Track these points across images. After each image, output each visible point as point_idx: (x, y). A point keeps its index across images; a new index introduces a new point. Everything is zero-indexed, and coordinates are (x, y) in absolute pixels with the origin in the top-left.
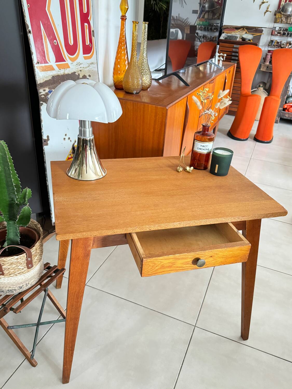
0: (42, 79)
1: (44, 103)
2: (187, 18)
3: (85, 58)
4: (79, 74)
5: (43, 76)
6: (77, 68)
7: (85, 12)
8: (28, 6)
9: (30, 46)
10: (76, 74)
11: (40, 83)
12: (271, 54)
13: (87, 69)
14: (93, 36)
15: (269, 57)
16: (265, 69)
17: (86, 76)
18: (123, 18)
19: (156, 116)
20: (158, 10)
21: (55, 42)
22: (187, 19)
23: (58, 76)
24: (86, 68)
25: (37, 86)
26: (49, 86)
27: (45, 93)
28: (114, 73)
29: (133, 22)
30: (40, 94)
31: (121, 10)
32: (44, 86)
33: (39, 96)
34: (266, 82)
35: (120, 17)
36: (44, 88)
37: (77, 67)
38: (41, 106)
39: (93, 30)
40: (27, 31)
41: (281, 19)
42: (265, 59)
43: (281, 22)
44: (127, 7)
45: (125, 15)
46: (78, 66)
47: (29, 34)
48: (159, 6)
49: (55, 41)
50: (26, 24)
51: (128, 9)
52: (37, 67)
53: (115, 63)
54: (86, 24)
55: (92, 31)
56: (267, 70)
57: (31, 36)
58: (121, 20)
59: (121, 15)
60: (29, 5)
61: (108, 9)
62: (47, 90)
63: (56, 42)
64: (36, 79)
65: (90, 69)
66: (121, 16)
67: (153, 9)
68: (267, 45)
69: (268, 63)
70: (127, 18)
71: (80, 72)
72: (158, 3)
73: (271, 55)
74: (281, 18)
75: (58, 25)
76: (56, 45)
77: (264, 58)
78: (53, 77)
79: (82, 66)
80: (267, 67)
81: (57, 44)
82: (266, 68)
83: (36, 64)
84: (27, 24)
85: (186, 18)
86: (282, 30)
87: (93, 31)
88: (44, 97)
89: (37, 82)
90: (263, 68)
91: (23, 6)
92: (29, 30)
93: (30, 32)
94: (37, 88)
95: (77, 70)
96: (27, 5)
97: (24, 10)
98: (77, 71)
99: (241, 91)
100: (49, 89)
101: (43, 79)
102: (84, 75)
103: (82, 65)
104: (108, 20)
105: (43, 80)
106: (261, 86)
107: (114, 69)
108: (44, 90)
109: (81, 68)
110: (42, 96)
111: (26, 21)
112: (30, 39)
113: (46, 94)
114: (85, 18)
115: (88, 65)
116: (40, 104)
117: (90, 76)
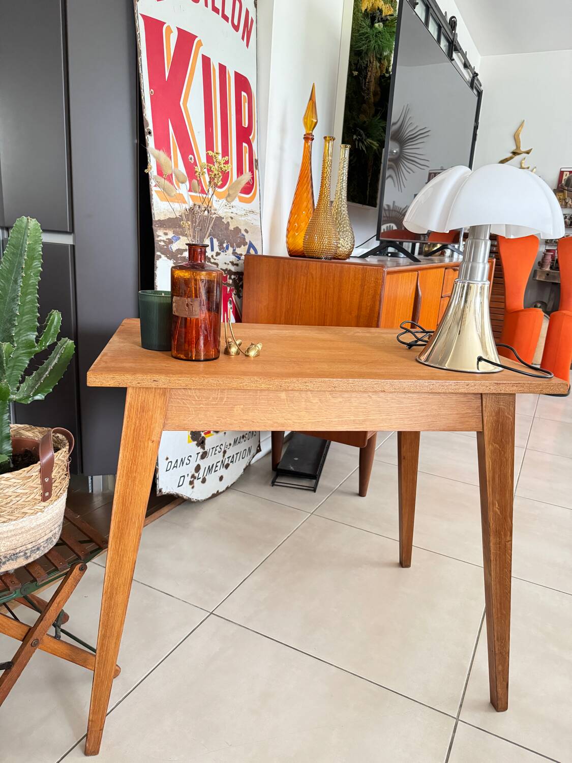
0: (162, 214)
1: (163, 256)
2: (407, 206)
3: (242, 200)
4: (228, 223)
5: (165, 209)
6: (226, 212)
7: (245, 125)
8: (152, 92)
9: (148, 155)
10: (223, 220)
11: (159, 220)
12: (552, 253)
13: (243, 218)
14: (257, 168)
15: (549, 258)
16: (544, 277)
17: (240, 230)
18: (308, 138)
19: (362, 286)
20: (364, 149)
21: (191, 159)
22: (406, 208)
24: (241, 216)
25: (154, 223)
26: (175, 229)
27: (167, 239)
28: (288, 230)
29: (325, 138)
30: (156, 239)
31: (305, 124)
32: (166, 227)
33: (155, 241)
34: (546, 300)
35: (303, 137)
36: (166, 230)
37: (225, 210)
38: (158, 259)
39: (257, 159)
40: (146, 130)
41: (565, 202)
42: (541, 264)
43: (565, 205)
44: (316, 121)
45: (311, 132)
46: (227, 209)
47: (148, 136)
48: (365, 143)
49: (191, 156)
50: (144, 120)
51: (316, 123)
52: (156, 191)
53: (291, 212)
54: (244, 144)
55: (255, 159)
56: (548, 280)
57: (150, 141)
58: (303, 141)
59: (305, 133)
60: (152, 90)
61: (283, 130)
62: (171, 235)
63: (193, 158)
64: (153, 212)
65: (248, 219)
66: (305, 135)
67: (357, 147)
68: (544, 243)
69: (548, 269)
70: (314, 137)
71: (229, 220)
72: (365, 140)
73: (552, 255)
74: (565, 200)
75: (199, 132)
76: (192, 162)
77: (539, 262)
79: (234, 210)
80: (548, 274)
81: (194, 162)
82: (545, 275)
83: (155, 186)
84: (146, 119)
85: (404, 207)
86: (568, 218)
87: (257, 161)
88: (164, 246)
89: (153, 216)
90: (540, 276)
91: (142, 91)
92: (149, 129)
93: (150, 133)
94: (153, 227)
95: (225, 214)
96: (150, 90)
97: (143, 97)
98: (225, 216)
99: (505, 302)
100: (173, 233)
101: (165, 213)
102: (237, 227)
103: (234, 208)
104: (282, 149)
105: (165, 215)
106: (539, 306)
107: (289, 222)
108: (166, 234)
109: (232, 213)
110: (160, 243)
111: (144, 115)
112: (148, 144)
113: (168, 241)
114: (244, 134)
115: (244, 212)
116: (155, 256)
117: (246, 231)
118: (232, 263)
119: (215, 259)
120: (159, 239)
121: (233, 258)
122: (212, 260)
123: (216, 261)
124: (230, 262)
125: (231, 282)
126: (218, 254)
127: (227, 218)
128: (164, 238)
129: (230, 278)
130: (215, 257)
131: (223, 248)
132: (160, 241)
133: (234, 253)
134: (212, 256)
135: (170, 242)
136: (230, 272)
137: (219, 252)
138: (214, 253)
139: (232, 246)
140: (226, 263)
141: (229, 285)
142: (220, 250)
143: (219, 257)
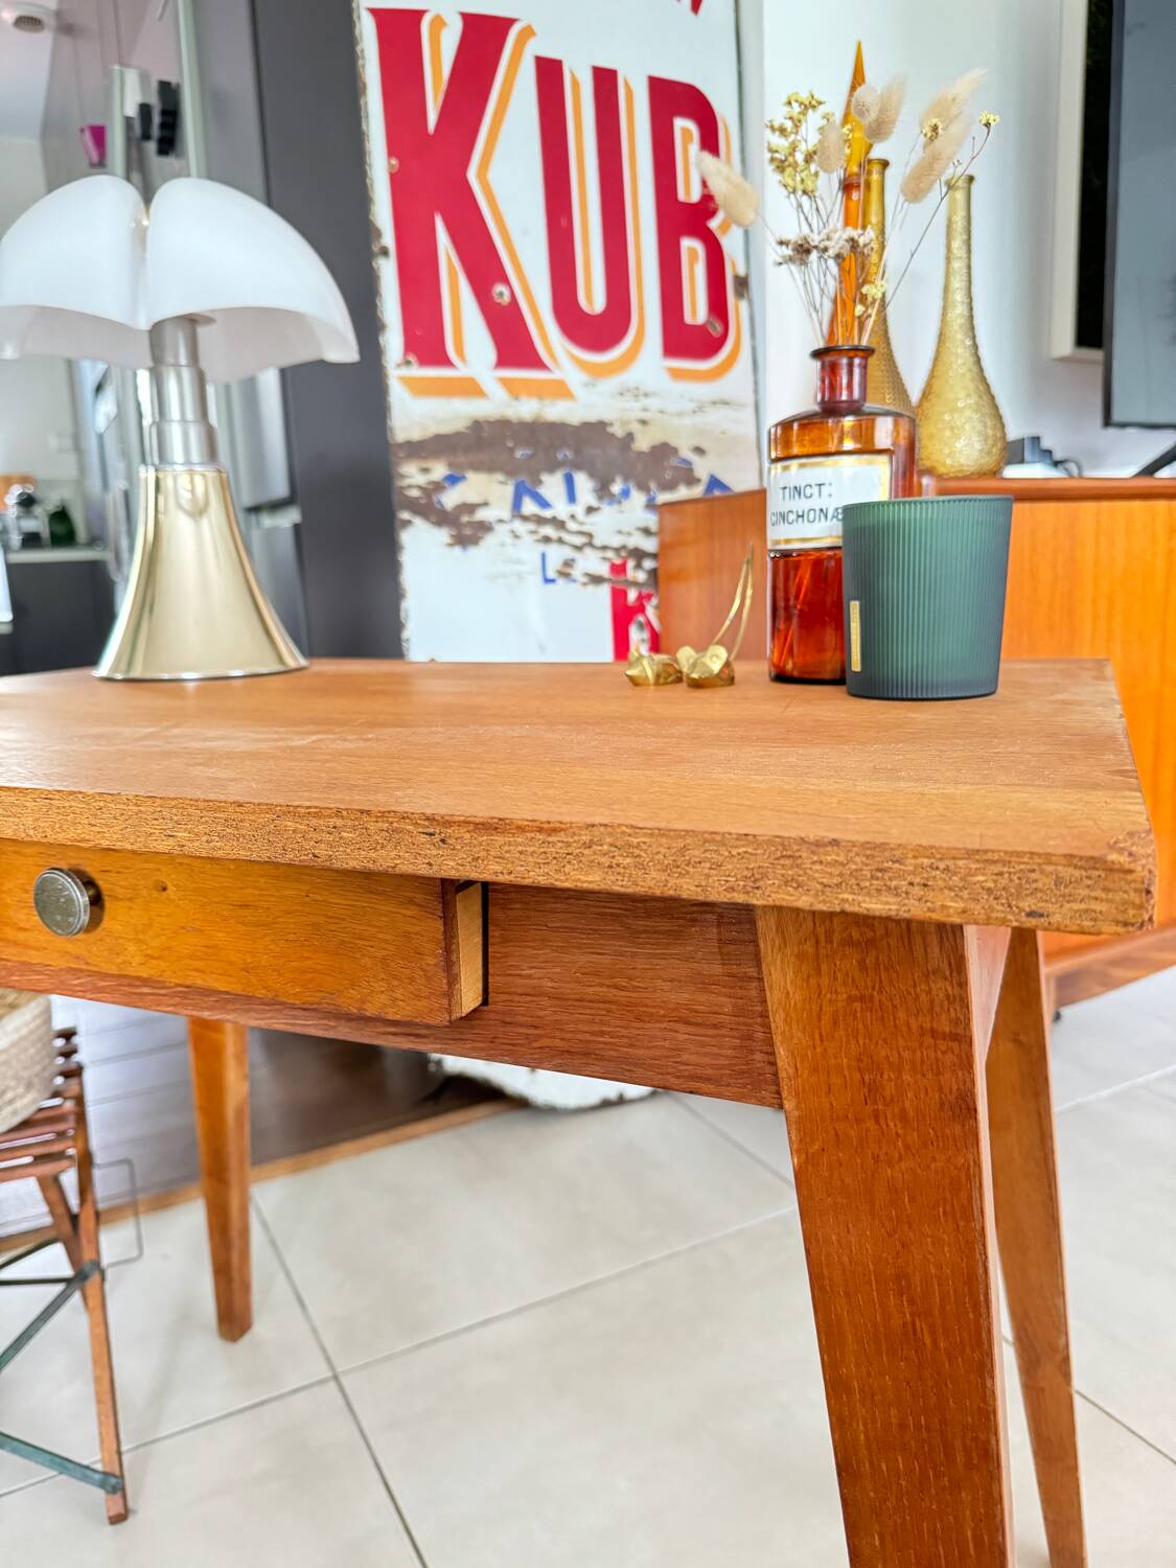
0: (417, 427)
1: (416, 520)
3: (677, 374)
4: (630, 434)
5: (423, 416)
6: (623, 410)
7: (688, 198)
8: (393, 165)
10: (610, 430)
11: (408, 442)
13: (687, 421)
17: (675, 451)
21: (501, 294)
23: (503, 425)
24: (680, 414)
25: (393, 449)
26: (451, 458)
27: (428, 482)
30: (400, 484)
32: (426, 456)
33: (395, 489)
36: (426, 461)
37: (621, 405)
38: (404, 529)
39: (742, 272)
40: (376, 248)
46: (629, 401)
47: (380, 259)
49: (500, 288)
52: (399, 378)
55: (736, 276)
57: (386, 269)
60: (394, 160)
62: (439, 471)
63: (507, 293)
64: (388, 423)
65: (704, 423)
71: (635, 428)
76: (505, 304)
78: (477, 425)
79: (651, 402)
81: (510, 304)
84: (374, 225)
88: (418, 497)
89: (391, 434)
91: (366, 167)
92: (383, 245)
93: (384, 252)
94: (392, 458)
95: (617, 414)
96: (388, 161)
97: (367, 181)
98: (619, 419)
100: (447, 468)
101: (423, 425)
102: (665, 444)
103: (652, 399)
105: (422, 428)
108: (425, 470)
109: (644, 409)
110: (408, 493)
111: (372, 218)
112: (378, 277)
113: (430, 486)
114: (688, 220)
115: (693, 406)
116: (397, 524)
117: (699, 451)
118: (647, 531)
119: (582, 524)
120: (407, 482)
121: (651, 520)
122: (572, 526)
123: (585, 528)
124: (639, 529)
125: (641, 576)
126: (590, 510)
127: (625, 423)
128: (420, 479)
129: (638, 566)
130: (580, 515)
131: (612, 495)
132: (410, 486)
133: (651, 505)
134: (573, 517)
135: (438, 487)
136: (639, 555)
137: (594, 503)
138: (579, 510)
139: (643, 487)
140: (620, 532)
141: (635, 584)
142: (600, 498)
143: (595, 518)
